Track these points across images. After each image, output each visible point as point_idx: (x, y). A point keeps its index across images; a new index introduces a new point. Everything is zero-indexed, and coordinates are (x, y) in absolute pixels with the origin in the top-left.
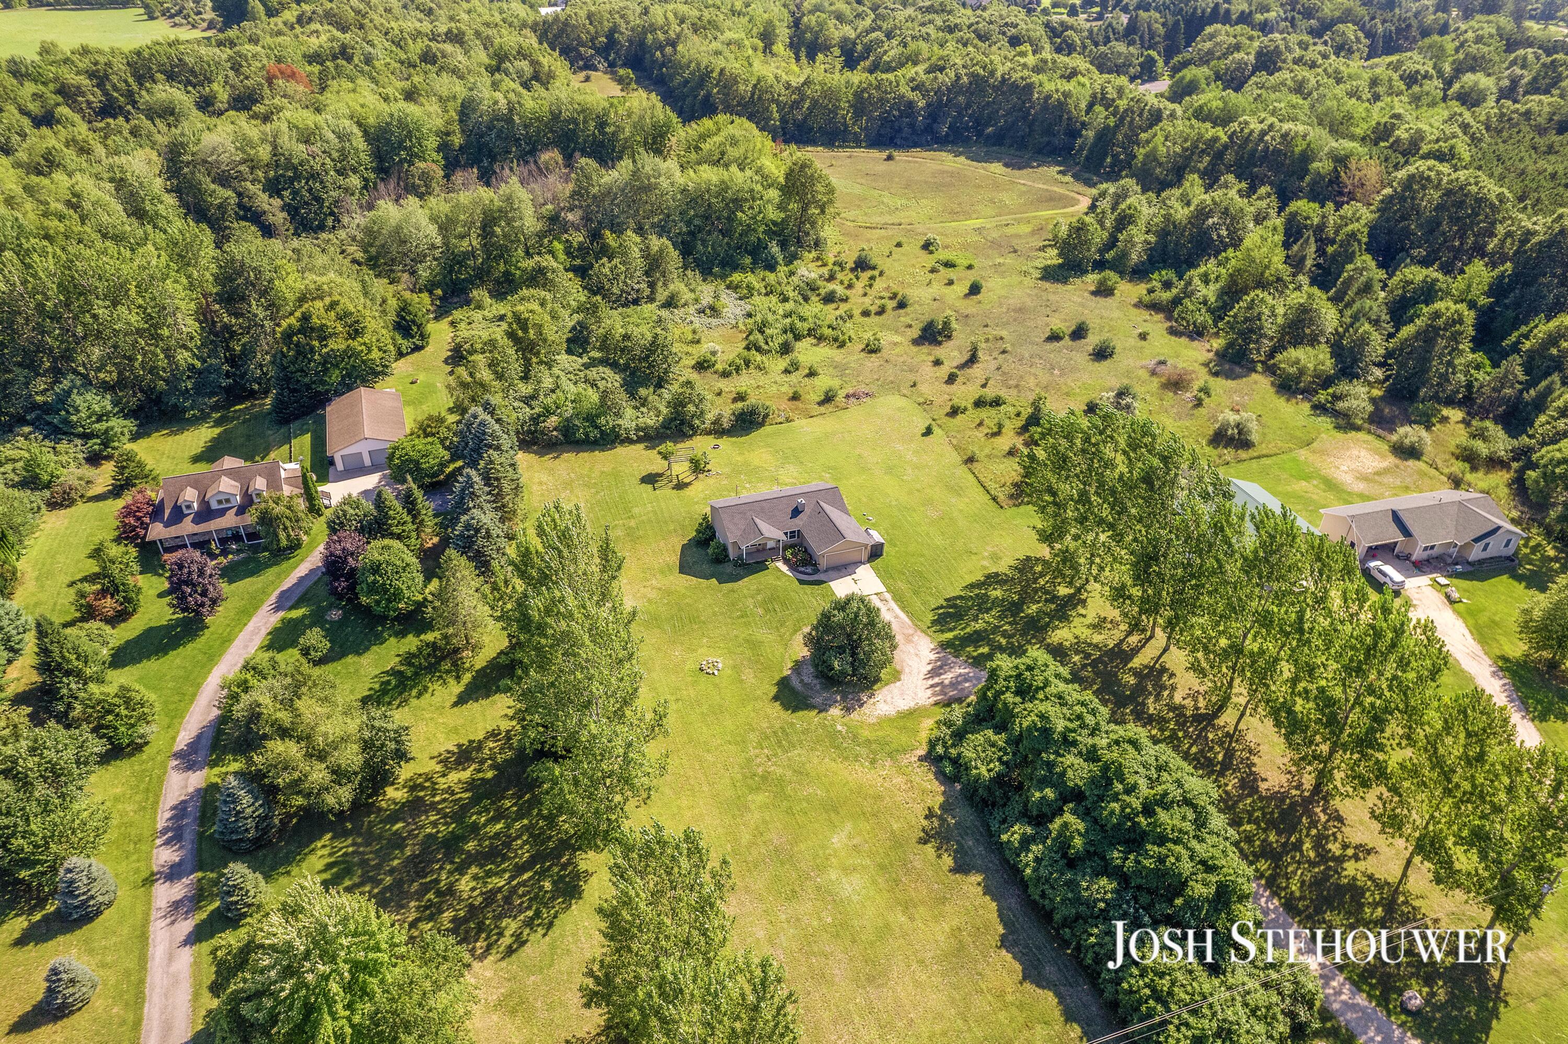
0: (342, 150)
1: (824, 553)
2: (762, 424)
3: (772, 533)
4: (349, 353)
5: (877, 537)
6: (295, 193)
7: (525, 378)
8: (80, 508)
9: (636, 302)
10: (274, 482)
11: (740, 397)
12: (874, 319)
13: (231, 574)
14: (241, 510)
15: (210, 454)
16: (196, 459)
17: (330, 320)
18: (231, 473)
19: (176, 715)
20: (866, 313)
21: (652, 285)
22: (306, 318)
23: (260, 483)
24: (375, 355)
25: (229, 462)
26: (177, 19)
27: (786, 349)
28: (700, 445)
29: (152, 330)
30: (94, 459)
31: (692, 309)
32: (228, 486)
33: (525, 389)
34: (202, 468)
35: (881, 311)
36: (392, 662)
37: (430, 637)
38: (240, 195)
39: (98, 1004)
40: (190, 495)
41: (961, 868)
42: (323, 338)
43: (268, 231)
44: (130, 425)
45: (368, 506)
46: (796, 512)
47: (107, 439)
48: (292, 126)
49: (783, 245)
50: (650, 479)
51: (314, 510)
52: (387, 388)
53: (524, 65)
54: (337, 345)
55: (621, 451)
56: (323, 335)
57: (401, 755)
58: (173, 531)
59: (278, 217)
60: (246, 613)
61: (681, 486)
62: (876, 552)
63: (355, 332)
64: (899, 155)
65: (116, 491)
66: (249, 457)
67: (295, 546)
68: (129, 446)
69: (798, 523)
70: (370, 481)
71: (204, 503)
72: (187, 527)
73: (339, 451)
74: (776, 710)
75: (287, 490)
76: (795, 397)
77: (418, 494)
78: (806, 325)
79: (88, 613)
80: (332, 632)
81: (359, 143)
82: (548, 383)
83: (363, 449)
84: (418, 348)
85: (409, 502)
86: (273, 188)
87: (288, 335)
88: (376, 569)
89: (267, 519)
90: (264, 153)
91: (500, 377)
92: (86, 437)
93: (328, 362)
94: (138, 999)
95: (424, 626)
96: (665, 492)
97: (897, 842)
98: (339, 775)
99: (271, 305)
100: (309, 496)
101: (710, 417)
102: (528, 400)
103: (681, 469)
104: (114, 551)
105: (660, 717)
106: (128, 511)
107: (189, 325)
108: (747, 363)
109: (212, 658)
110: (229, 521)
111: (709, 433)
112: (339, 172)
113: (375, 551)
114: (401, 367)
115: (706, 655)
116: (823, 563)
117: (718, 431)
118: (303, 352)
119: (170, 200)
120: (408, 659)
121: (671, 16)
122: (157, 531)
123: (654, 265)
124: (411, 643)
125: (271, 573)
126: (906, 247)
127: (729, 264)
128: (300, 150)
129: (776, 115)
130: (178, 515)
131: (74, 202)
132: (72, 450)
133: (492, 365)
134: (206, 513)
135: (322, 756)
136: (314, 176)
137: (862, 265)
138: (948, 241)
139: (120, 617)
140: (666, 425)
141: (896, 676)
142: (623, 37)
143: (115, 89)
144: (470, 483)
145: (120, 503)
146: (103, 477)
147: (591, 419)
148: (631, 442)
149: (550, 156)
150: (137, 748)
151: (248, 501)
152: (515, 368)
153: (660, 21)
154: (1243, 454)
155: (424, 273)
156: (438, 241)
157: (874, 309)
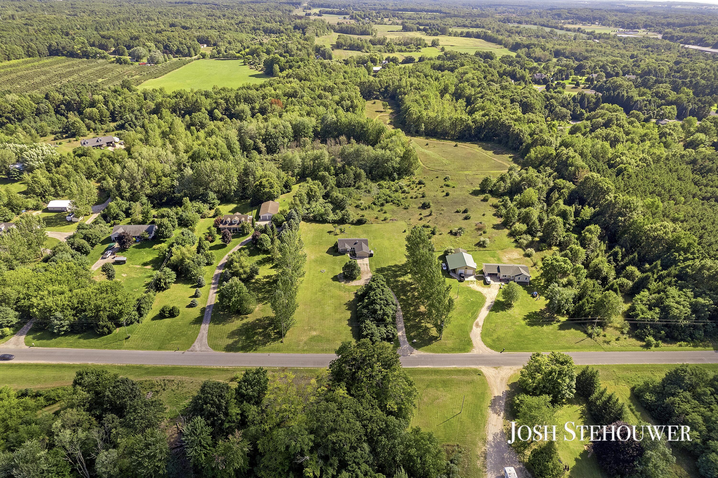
0: (284, 131)
1: (358, 253)
2: (364, 223)
3: (348, 247)
4: (269, 192)
5: (372, 252)
6: (270, 142)
7: (309, 203)
8: (206, 219)
9: (349, 186)
10: (246, 220)
11: (363, 216)
12: (413, 200)
13: (233, 237)
14: (238, 224)
15: (234, 211)
16: (230, 212)
17: (266, 184)
18: (238, 216)
19: (219, 260)
20: (412, 198)
21: (355, 182)
22: (261, 182)
23: (243, 219)
24: (276, 193)
25: (238, 214)
26: (252, 66)
27: (382, 205)
28: (347, 226)
29: (227, 180)
30: (210, 209)
31: (363, 190)
32: (237, 219)
33: (308, 206)
34: (231, 214)
35: (416, 198)
36: (260, 259)
37: (269, 256)
38: (255, 142)
39: (201, 297)
40: (229, 219)
41: (348, 309)
42: (264, 188)
43: (260, 152)
44: (219, 202)
45: (264, 227)
46: (355, 244)
47: (214, 204)
48: (272, 124)
49: (399, 174)
50: (330, 232)
51: (253, 227)
52: (277, 201)
53: (349, 103)
54: (267, 190)
55: (326, 225)
56: (264, 187)
57: (257, 274)
58: (224, 226)
59: (263, 149)
60: (235, 245)
61: (336, 235)
62: (371, 255)
63: (272, 187)
64: (460, 144)
65: (214, 217)
66: (242, 214)
67: (247, 234)
68: (218, 207)
69: (355, 246)
70: (267, 222)
71: (231, 222)
72: (227, 226)
73: (261, 215)
74: (331, 280)
75: (248, 221)
76: (377, 218)
77: (274, 226)
78: (391, 199)
79: (207, 239)
80: (250, 251)
81: (290, 129)
82: (314, 206)
83: (267, 215)
84: (288, 192)
85: (272, 228)
86: (264, 141)
87: (256, 186)
88: (261, 239)
89: (243, 227)
90: (263, 132)
91: (301, 203)
92: (210, 203)
93: (265, 193)
94: (207, 298)
95: (269, 253)
96: (332, 235)
97: (340, 304)
98: (245, 272)
99: (254, 178)
100: (253, 223)
101: (351, 220)
102: (307, 209)
103: (338, 231)
104: (213, 228)
105: (304, 273)
106: (216, 221)
107: (236, 181)
108: (369, 207)
109: (227, 252)
110: (235, 226)
111: (349, 223)
112: (283, 137)
113: (263, 236)
114: (282, 197)
115: (323, 269)
116: (357, 255)
117: (352, 223)
118: (259, 190)
119: (238, 143)
120: (263, 259)
121: (408, 83)
122: (221, 226)
123: (357, 177)
124: (265, 256)
125: (241, 238)
126: (439, 179)
127: (382, 178)
128: (272, 131)
129: (423, 127)
130: (226, 223)
131: (216, 145)
132: (207, 206)
133: (300, 200)
134: (231, 224)
135: (243, 268)
136: (276, 137)
137: (420, 183)
138: (454, 178)
139: (212, 241)
140: (339, 220)
141: (360, 279)
142: (391, 89)
143: (230, 103)
144: (285, 225)
145: (214, 219)
146: (212, 212)
147: (321, 215)
148: (329, 223)
149: (343, 138)
150: (211, 264)
151: (240, 222)
152: (306, 201)
153: (404, 84)
154: (481, 249)
155: (296, 171)
156: (301, 163)
157: (414, 197)
